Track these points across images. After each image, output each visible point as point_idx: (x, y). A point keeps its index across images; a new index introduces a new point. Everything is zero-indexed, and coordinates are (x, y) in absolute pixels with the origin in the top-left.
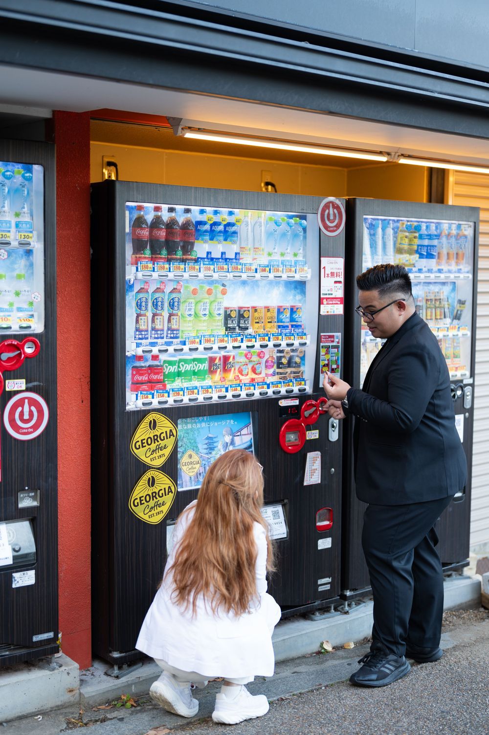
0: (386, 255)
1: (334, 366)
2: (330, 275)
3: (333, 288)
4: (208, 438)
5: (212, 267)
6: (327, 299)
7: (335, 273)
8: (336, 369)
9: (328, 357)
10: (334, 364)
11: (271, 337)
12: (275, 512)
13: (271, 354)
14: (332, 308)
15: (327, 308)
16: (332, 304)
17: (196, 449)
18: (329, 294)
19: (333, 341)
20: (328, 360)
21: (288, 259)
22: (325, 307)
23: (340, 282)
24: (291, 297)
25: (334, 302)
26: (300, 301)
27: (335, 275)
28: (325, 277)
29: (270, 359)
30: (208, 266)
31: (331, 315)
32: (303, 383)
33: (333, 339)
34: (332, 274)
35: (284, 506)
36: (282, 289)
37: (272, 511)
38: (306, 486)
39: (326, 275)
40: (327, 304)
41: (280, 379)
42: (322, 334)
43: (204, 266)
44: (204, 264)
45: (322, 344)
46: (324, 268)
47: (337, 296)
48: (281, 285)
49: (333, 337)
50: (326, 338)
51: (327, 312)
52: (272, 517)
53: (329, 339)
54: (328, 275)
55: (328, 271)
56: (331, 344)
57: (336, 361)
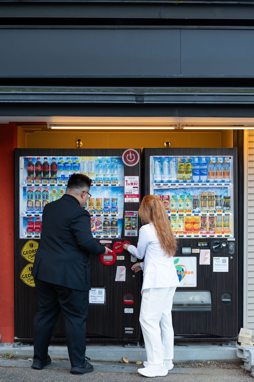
0: (170, 174)
1: (134, 227)
2: (130, 184)
3: (132, 190)
5: (63, 181)
6: (128, 195)
7: (134, 183)
8: (135, 228)
9: (129, 222)
10: (133, 226)
11: (96, 212)
12: (100, 291)
13: (98, 219)
14: (132, 199)
15: (129, 199)
16: (132, 197)
18: (130, 193)
19: (133, 215)
20: (130, 223)
21: (108, 177)
22: (127, 199)
23: (137, 187)
24: (115, 194)
25: (133, 197)
26: (116, 196)
27: (134, 184)
28: (127, 185)
29: (98, 222)
30: (61, 181)
31: (131, 203)
32: (115, 233)
33: (133, 214)
34: (132, 184)
35: (105, 289)
36: (109, 191)
37: (99, 291)
38: (116, 281)
39: (128, 184)
40: (129, 197)
41: (103, 231)
42: (125, 211)
43: (59, 181)
44: (59, 180)
45: (125, 216)
46: (127, 181)
47: (135, 194)
48: (109, 189)
49: (133, 213)
50: (128, 213)
51: (129, 201)
52: (98, 293)
53: (130, 214)
54: (129, 184)
55: (129, 182)
56: (131, 216)
57: (135, 224)
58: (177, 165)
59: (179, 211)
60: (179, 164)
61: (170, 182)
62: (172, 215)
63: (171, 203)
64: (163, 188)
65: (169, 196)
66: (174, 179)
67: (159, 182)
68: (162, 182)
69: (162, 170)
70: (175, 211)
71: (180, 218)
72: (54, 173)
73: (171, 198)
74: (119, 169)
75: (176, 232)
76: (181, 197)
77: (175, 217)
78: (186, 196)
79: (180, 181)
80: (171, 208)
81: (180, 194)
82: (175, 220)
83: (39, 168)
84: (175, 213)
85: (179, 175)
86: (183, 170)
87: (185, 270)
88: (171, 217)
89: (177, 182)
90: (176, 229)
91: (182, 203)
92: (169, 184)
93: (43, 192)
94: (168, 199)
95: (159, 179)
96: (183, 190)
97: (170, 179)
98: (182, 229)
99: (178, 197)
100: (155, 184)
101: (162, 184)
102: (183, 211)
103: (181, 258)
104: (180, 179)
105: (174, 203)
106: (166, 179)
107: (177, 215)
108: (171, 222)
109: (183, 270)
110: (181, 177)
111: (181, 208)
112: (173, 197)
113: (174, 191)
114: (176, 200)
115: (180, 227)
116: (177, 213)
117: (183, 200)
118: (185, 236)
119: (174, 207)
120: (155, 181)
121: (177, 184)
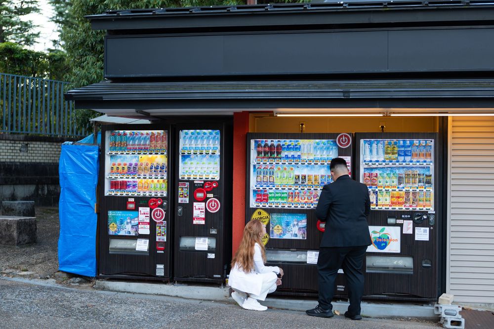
4: (287, 222)
11: (314, 186)
17: (281, 225)
29: (315, 195)
44: (283, 159)
52: (314, 255)
58: (384, 147)
59: (385, 186)
60: (386, 146)
61: (377, 161)
62: (379, 190)
63: (379, 180)
64: (371, 167)
65: (377, 174)
66: (381, 159)
67: (368, 162)
68: (371, 161)
69: (371, 151)
70: (382, 187)
71: (387, 193)
72: (279, 153)
73: (378, 175)
74: (334, 150)
75: (383, 205)
76: (387, 174)
77: (382, 192)
78: (392, 174)
79: (387, 161)
80: (378, 184)
81: (387, 172)
82: (382, 195)
83: (267, 149)
84: (382, 189)
85: (386, 155)
86: (389, 152)
87: (390, 238)
88: (378, 192)
89: (384, 161)
90: (382, 202)
91: (388, 180)
92: (377, 164)
93: (270, 169)
94: (376, 176)
95: (368, 159)
96: (389, 169)
97: (378, 159)
98: (388, 202)
99: (385, 174)
100: (364, 163)
101: (370, 163)
102: (389, 187)
103: (386, 228)
104: (387, 159)
105: (381, 180)
106: (374, 159)
107: (384, 190)
108: (379, 196)
109: (388, 238)
110: (388, 157)
111: (387, 184)
112: (380, 174)
113: (381, 169)
114: (383, 177)
115: (386, 200)
116: (384, 188)
117: (390, 177)
118: (390, 209)
119: (381, 183)
120: (365, 161)
121: (384, 164)
